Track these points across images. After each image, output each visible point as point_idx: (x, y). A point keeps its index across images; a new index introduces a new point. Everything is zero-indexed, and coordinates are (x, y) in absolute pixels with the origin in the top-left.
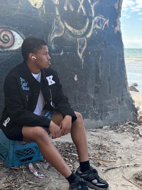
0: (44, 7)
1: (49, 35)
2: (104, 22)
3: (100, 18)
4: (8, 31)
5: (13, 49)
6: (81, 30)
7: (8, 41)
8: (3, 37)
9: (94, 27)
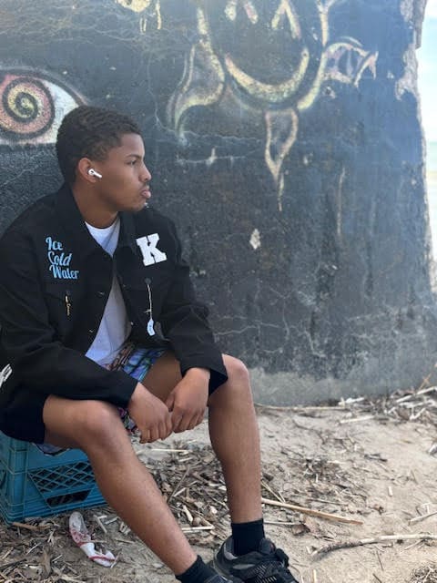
0: (158, 7)
1: (172, 98)
2: (359, 61)
3: (348, 46)
4: (34, 82)
5: (48, 142)
6: (281, 86)
7: (33, 114)
8: (18, 101)
9: (326, 78)
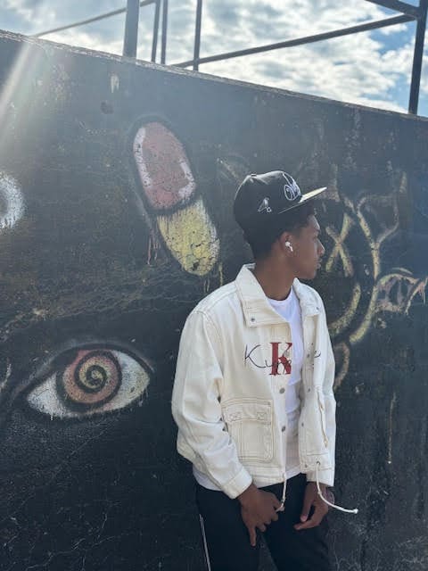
0: (220, 269)
2: (409, 289)
3: (399, 277)
4: (104, 354)
5: (114, 408)
7: (100, 384)
8: (88, 374)
9: (377, 310)
